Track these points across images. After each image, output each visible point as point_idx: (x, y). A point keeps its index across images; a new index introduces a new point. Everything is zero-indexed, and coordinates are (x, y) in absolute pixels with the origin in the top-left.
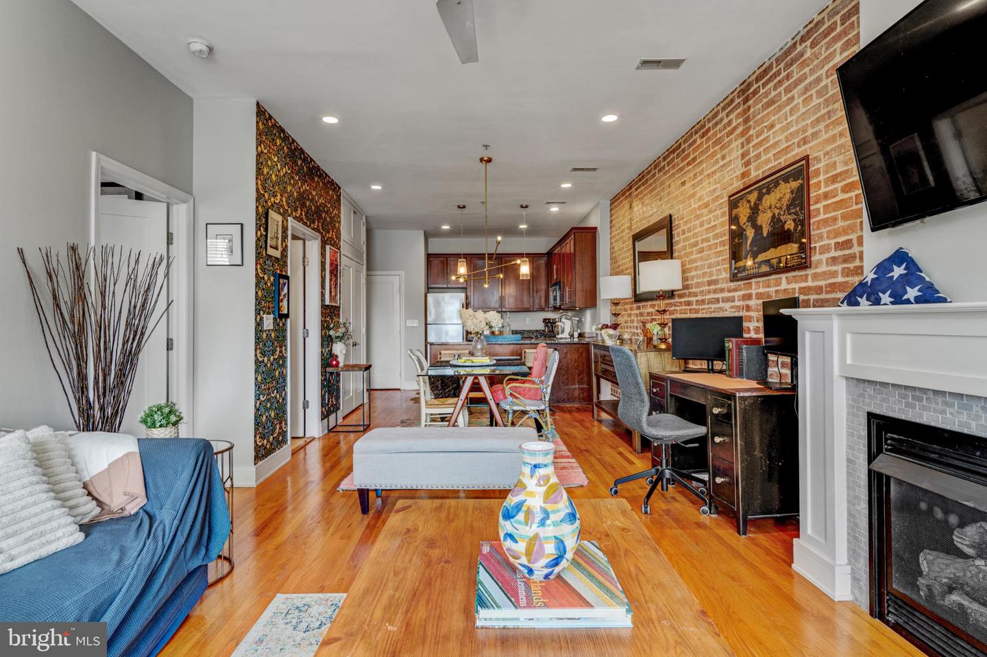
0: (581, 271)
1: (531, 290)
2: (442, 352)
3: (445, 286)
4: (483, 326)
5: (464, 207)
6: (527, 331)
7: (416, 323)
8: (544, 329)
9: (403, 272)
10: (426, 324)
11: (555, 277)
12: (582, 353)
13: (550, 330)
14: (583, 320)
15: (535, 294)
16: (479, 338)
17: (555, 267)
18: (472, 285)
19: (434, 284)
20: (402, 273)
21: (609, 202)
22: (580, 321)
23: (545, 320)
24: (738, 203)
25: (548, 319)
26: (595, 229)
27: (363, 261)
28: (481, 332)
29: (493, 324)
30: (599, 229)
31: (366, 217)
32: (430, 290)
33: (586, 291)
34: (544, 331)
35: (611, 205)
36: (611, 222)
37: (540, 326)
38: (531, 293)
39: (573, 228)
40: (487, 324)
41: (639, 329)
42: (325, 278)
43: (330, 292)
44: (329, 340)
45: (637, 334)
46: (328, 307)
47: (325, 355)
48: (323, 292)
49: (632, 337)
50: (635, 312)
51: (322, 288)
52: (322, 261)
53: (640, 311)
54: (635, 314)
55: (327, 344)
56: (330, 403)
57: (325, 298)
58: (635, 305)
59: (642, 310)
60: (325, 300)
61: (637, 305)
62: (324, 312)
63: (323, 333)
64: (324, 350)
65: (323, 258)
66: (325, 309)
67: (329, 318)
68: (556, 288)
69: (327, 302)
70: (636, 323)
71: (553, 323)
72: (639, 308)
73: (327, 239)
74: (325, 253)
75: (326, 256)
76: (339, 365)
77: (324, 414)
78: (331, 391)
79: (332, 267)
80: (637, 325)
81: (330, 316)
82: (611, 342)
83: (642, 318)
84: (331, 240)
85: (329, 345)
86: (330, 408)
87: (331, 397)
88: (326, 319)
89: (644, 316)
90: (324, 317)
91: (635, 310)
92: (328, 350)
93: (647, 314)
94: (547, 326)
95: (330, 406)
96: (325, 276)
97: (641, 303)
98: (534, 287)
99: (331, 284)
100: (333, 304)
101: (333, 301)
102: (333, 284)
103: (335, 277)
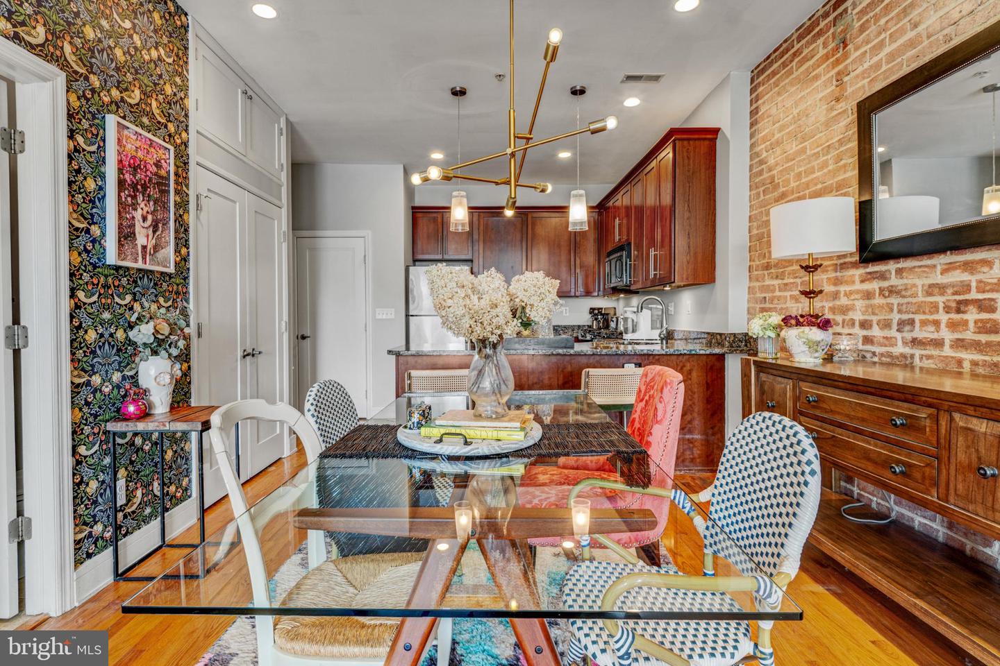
0: (687, 215)
1: (572, 263)
2: (414, 373)
3: (440, 257)
4: (501, 321)
5: (462, 92)
6: (565, 327)
7: (394, 314)
8: (590, 324)
9: (370, 232)
10: (407, 316)
11: (617, 238)
12: (690, 372)
13: (603, 325)
14: (671, 309)
15: (578, 271)
16: (487, 357)
17: (617, 221)
18: (481, 255)
19: (423, 254)
20: (368, 233)
21: (749, 75)
23: (592, 310)
25: (599, 309)
26: (716, 131)
27: (281, 200)
28: (494, 339)
30: (726, 129)
31: (287, 119)
32: (417, 263)
33: (695, 253)
34: (589, 326)
35: (752, 80)
36: (754, 113)
37: (584, 319)
38: (573, 268)
39: (672, 132)
41: (875, 327)
42: (104, 197)
43: (126, 235)
44: (127, 353)
45: (867, 340)
46: (121, 272)
47: (106, 390)
48: (88, 231)
49: (869, 347)
50: (858, 286)
51: (85, 219)
52: (84, 150)
53: (885, 284)
54: (858, 292)
55: (120, 363)
56: (135, 500)
57: (97, 246)
58: (861, 271)
59: (894, 281)
60: (94, 252)
61: (868, 270)
62: (96, 282)
63: (91, 336)
64: (96, 380)
65: (92, 144)
66: (106, 276)
67: (129, 298)
68: (622, 256)
69: (111, 258)
70: (859, 313)
71: (608, 314)
72: (883, 276)
73: (112, 102)
74: (101, 131)
75: (104, 141)
76: (152, 412)
77: (102, 538)
78: (138, 472)
79: (134, 176)
80: (862, 318)
81: (134, 294)
82: (812, 360)
83: (895, 301)
84: (136, 113)
85: (128, 364)
86: (134, 512)
87: (138, 485)
88: (109, 301)
89: (904, 297)
90: (100, 294)
91: (862, 281)
92: (123, 377)
93: (931, 289)
94: (596, 319)
95: (133, 508)
96: (102, 193)
97: (891, 262)
98: (577, 259)
99: (133, 218)
100: (148, 267)
101: (144, 258)
102: (144, 219)
103: (152, 203)
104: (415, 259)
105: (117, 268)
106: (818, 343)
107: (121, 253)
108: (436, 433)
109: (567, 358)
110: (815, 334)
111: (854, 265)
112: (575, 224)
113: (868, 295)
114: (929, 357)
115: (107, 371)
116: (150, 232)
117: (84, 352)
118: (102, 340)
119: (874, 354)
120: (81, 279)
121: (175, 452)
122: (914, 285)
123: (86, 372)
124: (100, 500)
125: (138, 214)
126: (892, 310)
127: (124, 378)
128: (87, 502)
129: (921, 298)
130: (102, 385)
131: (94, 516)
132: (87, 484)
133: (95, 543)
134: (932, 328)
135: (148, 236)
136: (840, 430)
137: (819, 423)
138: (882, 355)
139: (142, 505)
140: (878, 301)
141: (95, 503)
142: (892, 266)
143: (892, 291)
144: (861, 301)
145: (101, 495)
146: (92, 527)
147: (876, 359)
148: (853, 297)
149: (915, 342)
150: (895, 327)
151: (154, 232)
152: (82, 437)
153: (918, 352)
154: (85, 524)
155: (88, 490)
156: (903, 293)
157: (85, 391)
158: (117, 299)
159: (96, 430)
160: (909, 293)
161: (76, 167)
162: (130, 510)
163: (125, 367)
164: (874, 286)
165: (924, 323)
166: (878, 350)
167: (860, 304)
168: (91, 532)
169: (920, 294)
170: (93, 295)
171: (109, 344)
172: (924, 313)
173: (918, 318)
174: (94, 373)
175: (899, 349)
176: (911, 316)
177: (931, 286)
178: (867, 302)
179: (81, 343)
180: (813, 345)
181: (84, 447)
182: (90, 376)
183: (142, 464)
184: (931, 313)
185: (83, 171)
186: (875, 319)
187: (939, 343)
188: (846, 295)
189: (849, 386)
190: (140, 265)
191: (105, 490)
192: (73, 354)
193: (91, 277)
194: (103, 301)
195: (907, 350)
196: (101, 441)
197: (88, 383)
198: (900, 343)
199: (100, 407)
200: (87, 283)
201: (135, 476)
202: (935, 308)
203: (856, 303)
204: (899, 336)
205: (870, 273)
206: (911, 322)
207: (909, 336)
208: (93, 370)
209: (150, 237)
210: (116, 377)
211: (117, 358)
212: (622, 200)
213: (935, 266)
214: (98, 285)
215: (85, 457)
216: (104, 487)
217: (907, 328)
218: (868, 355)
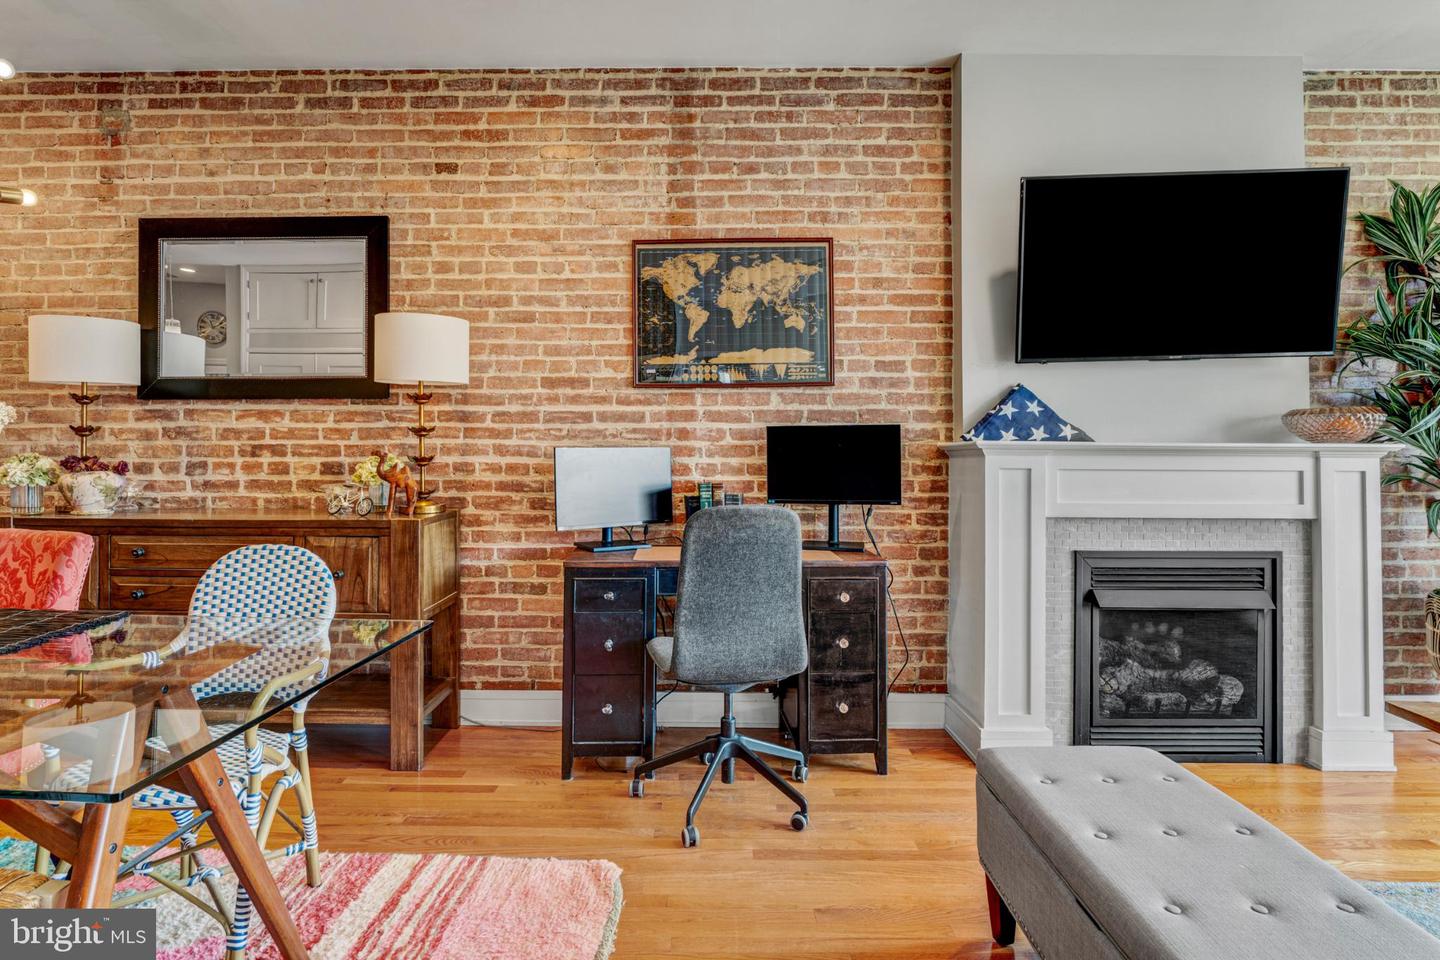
24: (664, 259)
41: (157, 470)
45: (150, 486)
49: (149, 494)
50: (132, 424)
53: (171, 425)
54: (131, 431)
58: (137, 407)
59: (182, 422)
61: (147, 407)
70: (133, 455)
72: (167, 416)
80: (137, 460)
83: (183, 443)
89: (195, 439)
91: (138, 419)
93: (225, 434)
97: (180, 402)
111: (129, 400)
113: (148, 435)
114: (222, 499)
119: (155, 500)
122: (208, 428)
126: (180, 453)
129: (215, 442)
134: (227, 471)
138: (166, 501)
140: (161, 442)
142: (179, 407)
143: (180, 432)
144: (137, 442)
147: (157, 506)
148: (124, 436)
149: (207, 485)
150: (183, 470)
153: (210, 495)
156: (194, 435)
160: (201, 435)
164: (157, 425)
165: (217, 466)
166: (160, 496)
167: (135, 445)
169: (214, 437)
172: (218, 456)
173: (211, 461)
175: (189, 493)
176: (203, 459)
177: (225, 430)
178: (146, 443)
184: (226, 456)
186: (156, 462)
187: (233, 485)
188: (112, 432)
189: (193, 531)
195: (198, 494)
198: (189, 486)
202: (230, 451)
203: (129, 443)
204: (188, 480)
205: (150, 411)
206: (204, 465)
207: (199, 479)
213: (230, 412)
217: (198, 471)
218: (147, 504)
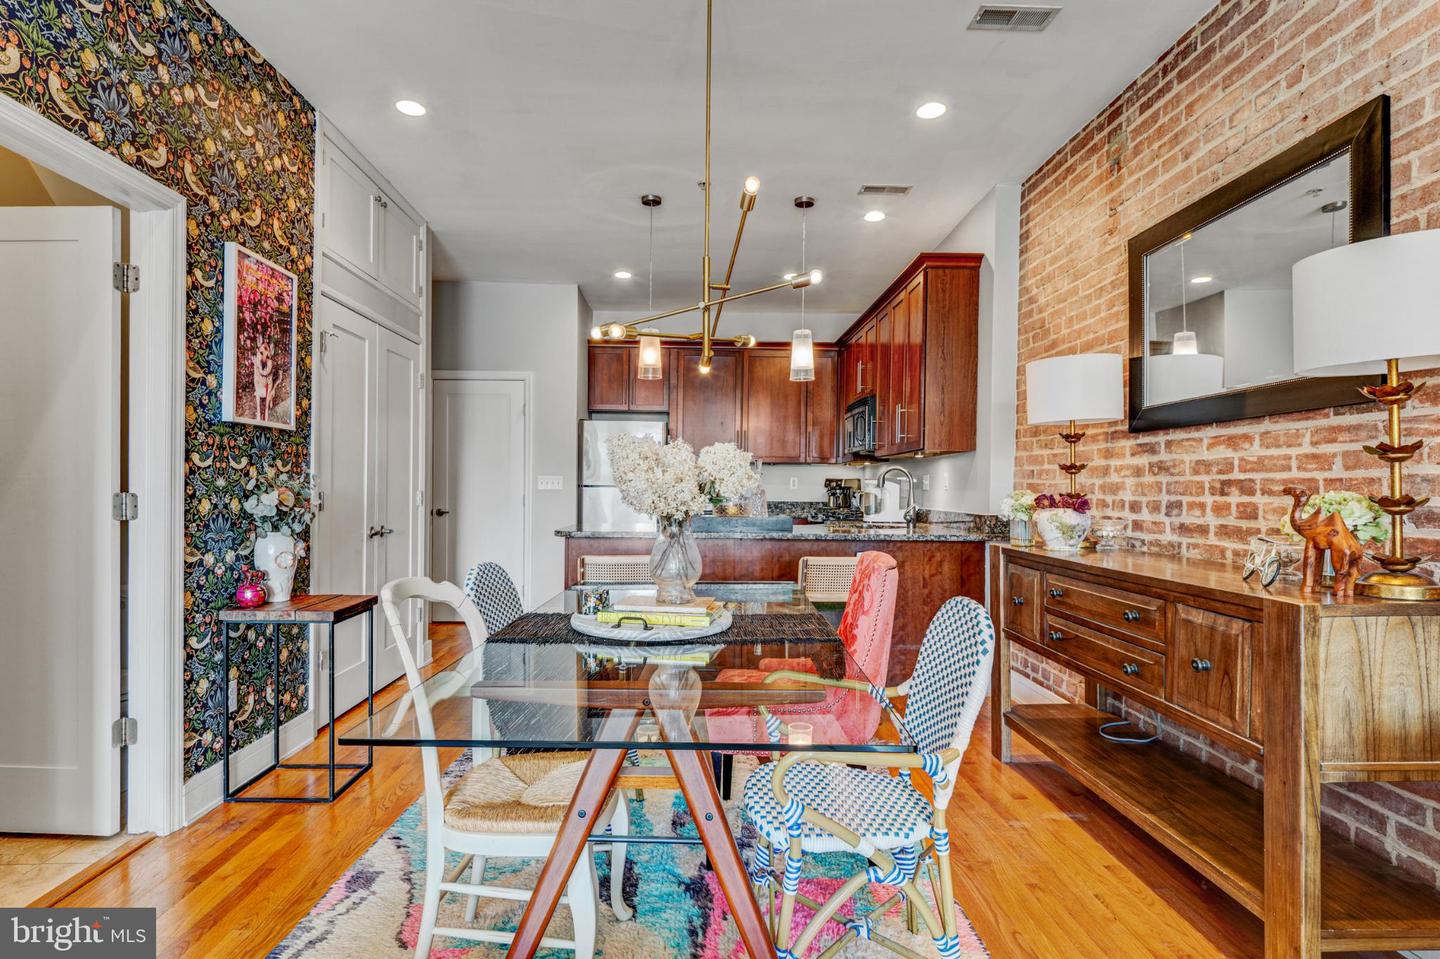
0: (940, 363)
1: (803, 419)
2: (588, 559)
3: (624, 407)
4: (687, 497)
5: (657, 202)
6: (792, 504)
7: (562, 484)
8: (826, 500)
9: (532, 373)
10: (580, 486)
11: (859, 388)
12: (941, 563)
13: (843, 502)
14: (926, 482)
15: (810, 429)
16: (672, 536)
17: (860, 366)
18: (680, 406)
19: (602, 403)
20: (530, 376)
21: (1019, 190)
22: (919, 486)
23: (828, 482)
25: (837, 481)
26: (979, 258)
27: (418, 333)
28: (679, 516)
29: (722, 489)
30: (991, 257)
31: (428, 230)
32: (594, 415)
33: (951, 413)
34: (825, 504)
35: (1023, 197)
36: (1024, 237)
37: (820, 494)
38: (803, 427)
39: (923, 258)
40: (701, 488)
41: (1145, 510)
42: (221, 340)
43: (245, 386)
44: (243, 527)
45: (1137, 526)
46: (237, 430)
47: (219, 572)
48: (204, 382)
49: (1138, 534)
50: (1130, 461)
51: (202, 368)
52: (202, 286)
53: (1155, 459)
54: (1128, 467)
55: (234, 540)
56: (246, 708)
57: (213, 399)
58: (1129, 443)
59: (1164, 456)
60: (210, 406)
61: (1139, 441)
62: (211, 442)
63: (205, 507)
64: (209, 559)
65: (210, 278)
66: (222, 435)
67: (245, 461)
68: (863, 412)
69: (228, 414)
70: (1129, 493)
71: (849, 488)
72: (1152, 449)
73: (231, 226)
74: (220, 263)
75: (223, 274)
76: (271, 600)
77: (212, 749)
78: (250, 674)
79: (254, 313)
80: (1133, 498)
81: (250, 457)
82: (1067, 548)
83: (1164, 479)
84: (256, 237)
85: (242, 542)
86: (245, 722)
87: (251, 689)
88: (224, 465)
89: (1172, 474)
90: (215, 457)
91: (1133, 455)
92: (237, 556)
93: (1202, 466)
94: (834, 494)
95: (245, 717)
96: (219, 335)
97: (1161, 433)
98: (809, 414)
99: (252, 364)
100: (266, 423)
101: (263, 413)
102: (264, 365)
103: (272, 346)
104: (592, 410)
105: (233, 425)
106: (1072, 528)
107: (239, 408)
108: (614, 618)
109: (785, 544)
110: (1069, 516)
111: (1124, 435)
112: (798, 372)
113: (1138, 472)
114: (1196, 546)
115: (220, 549)
116: (270, 381)
117: (198, 525)
118: (216, 511)
119: (1143, 542)
120: (196, 438)
121: (291, 652)
122: (1183, 462)
123: (198, 549)
124: (210, 704)
125: (257, 360)
126: (1160, 491)
127: (238, 558)
128: (197, 704)
129: (1188, 477)
130: (215, 565)
131: (204, 722)
132: (198, 684)
133: (204, 754)
134: (1197, 512)
135: (267, 386)
136: (1083, 629)
137: (1063, 621)
138: (1151, 543)
139: (255, 714)
140: (1148, 479)
141: (205, 706)
142: (1160, 438)
143: (1161, 468)
144: (1132, 479)
145: (212, 697)
146: (201, 735)
147: (1145, 549)
148: (1123, 474)
149: (1183, 529)
150: (1164, 510)
151: (274, 381)
152: (193, 626)
153: (1185, 541)
154: (195, 730)
155: (198, 690)
156: (1172, 470)
157: (197, 572)
158: (233, 463)
159: (208, 620)
160: (1176, 471)
161: (194, 307)
162: (240, 719)
163: (240, 545)
164: (1143, 460)
165: (1191, 506)
166: (1147, 537)
167: (1130, 482)
168: (200, 741)
169: (1187, 471)
170: (208, 457)
171: (223, 516)
172: (1191, 494)
173: (1185, 499)
174: (208, 551)
175: (1168, 537)
176: (1179, 498)
177: (1198, 463)
178: (1137, 480)
179: (194, 515)
180: (1068, 531)
181: (195, 639)
182: (203, 554)
183: (255, 664)
184: (1198, 495)
185: (200, 311)
186: (1144, 500)
187: (1203, 530)
188: (1116, 470)
189: (1091, 578)
190: (258, 421)
191: (216, 692)
192: (186, 527)
193: (207, 436)
194: (218, 465)
195: (1175, 538)
196: (213, 633)
197: (201, 563)
198: (1168, 529)
199: (212, 592)
200: (202, 444)
201: (247, 678)
202: (1201, 487)
203: (1127, 480)
204: (1167, 521)
205: (1140, 445)
206: (1179, 505)
207: (1177, 521)
208: (206, 547)
209: (270, 387)
210: (230, 556)
211: (231, 533)
212: (866, 336)
213: (1201, 440)
214: (213, 445)
215: (197, 650)
216: (214, 688)
217: (1175, 512)
218: (1138, 544)
